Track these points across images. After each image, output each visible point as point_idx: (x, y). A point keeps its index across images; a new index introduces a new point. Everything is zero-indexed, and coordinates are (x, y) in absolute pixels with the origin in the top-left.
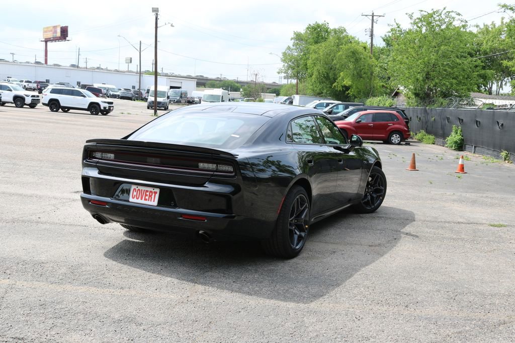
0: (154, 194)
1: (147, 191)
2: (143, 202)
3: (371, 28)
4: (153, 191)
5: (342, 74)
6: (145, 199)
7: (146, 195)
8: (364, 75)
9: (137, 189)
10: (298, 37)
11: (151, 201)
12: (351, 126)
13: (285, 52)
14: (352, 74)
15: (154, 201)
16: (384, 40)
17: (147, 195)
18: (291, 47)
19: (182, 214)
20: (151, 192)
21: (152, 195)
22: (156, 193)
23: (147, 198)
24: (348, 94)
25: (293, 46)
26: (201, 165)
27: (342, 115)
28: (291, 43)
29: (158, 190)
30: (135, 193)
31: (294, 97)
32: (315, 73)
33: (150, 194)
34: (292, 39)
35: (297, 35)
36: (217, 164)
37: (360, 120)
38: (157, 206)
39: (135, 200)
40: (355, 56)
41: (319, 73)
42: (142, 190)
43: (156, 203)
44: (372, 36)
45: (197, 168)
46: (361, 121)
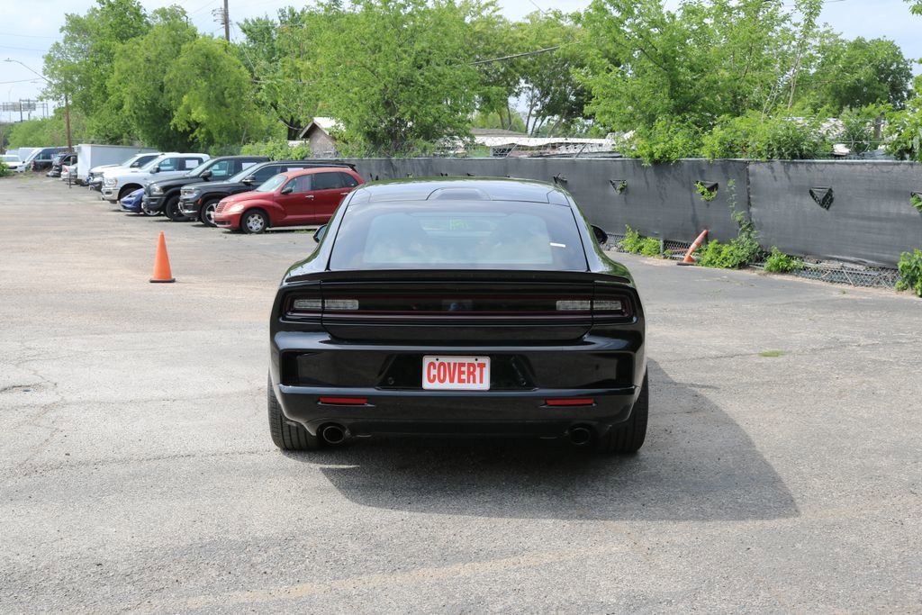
0: (478, 370)
1: (462, 365)
2: (456, 386)
3: (223, 7)
4: (476, 363)
5: (185, 99)
6: (461, 381)
7: (461, 373)
8: (229, 100)
9: (437, 363)
10: (77, 27)
11: (474, 382)
12: (273, 200)
13: (50, 55)
14: (205, 98)
15: (481, 381)
16: (244, 31)
17: (463, 373)
18: (62, 44)
19: (546, 398)
20: (470, 365)
21: (474, 370)
22: (482, 366)
23: (464, 377)
24: (196, 137)
25: (65, 42)
26: (562, 305)
27: (241, 182)
28: (60, 38)
29: (486, 361)
30: (434, 372)
31: (79, 148)
32: (128, 102)
33: (469, 369)
34: (62, 29)
35: (72, 22)
36: (592, 299)
37: (288, 188)
38: (490, 390)
39: (437, 385)
40: (209, 64)
41: (136, 98)
42: (449, 364)
43: (486, 385)
44: (226, 22)
45: (553, 310)
46: (291, 191)
